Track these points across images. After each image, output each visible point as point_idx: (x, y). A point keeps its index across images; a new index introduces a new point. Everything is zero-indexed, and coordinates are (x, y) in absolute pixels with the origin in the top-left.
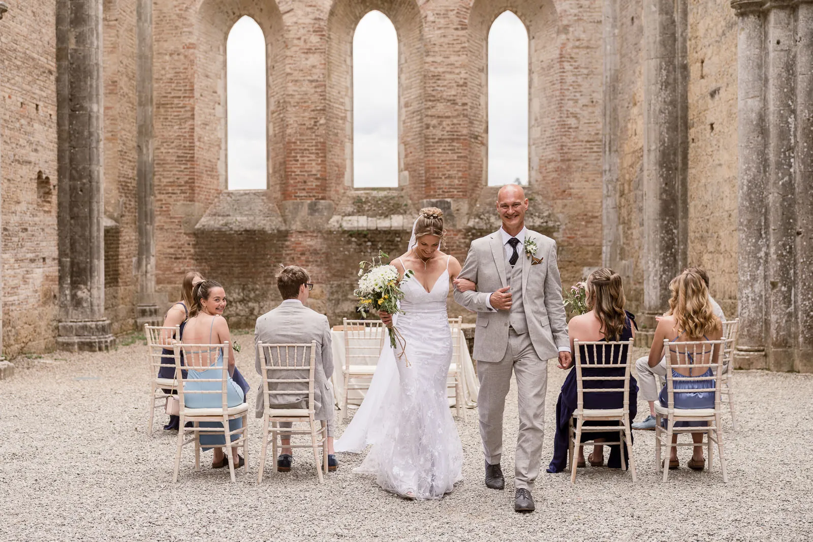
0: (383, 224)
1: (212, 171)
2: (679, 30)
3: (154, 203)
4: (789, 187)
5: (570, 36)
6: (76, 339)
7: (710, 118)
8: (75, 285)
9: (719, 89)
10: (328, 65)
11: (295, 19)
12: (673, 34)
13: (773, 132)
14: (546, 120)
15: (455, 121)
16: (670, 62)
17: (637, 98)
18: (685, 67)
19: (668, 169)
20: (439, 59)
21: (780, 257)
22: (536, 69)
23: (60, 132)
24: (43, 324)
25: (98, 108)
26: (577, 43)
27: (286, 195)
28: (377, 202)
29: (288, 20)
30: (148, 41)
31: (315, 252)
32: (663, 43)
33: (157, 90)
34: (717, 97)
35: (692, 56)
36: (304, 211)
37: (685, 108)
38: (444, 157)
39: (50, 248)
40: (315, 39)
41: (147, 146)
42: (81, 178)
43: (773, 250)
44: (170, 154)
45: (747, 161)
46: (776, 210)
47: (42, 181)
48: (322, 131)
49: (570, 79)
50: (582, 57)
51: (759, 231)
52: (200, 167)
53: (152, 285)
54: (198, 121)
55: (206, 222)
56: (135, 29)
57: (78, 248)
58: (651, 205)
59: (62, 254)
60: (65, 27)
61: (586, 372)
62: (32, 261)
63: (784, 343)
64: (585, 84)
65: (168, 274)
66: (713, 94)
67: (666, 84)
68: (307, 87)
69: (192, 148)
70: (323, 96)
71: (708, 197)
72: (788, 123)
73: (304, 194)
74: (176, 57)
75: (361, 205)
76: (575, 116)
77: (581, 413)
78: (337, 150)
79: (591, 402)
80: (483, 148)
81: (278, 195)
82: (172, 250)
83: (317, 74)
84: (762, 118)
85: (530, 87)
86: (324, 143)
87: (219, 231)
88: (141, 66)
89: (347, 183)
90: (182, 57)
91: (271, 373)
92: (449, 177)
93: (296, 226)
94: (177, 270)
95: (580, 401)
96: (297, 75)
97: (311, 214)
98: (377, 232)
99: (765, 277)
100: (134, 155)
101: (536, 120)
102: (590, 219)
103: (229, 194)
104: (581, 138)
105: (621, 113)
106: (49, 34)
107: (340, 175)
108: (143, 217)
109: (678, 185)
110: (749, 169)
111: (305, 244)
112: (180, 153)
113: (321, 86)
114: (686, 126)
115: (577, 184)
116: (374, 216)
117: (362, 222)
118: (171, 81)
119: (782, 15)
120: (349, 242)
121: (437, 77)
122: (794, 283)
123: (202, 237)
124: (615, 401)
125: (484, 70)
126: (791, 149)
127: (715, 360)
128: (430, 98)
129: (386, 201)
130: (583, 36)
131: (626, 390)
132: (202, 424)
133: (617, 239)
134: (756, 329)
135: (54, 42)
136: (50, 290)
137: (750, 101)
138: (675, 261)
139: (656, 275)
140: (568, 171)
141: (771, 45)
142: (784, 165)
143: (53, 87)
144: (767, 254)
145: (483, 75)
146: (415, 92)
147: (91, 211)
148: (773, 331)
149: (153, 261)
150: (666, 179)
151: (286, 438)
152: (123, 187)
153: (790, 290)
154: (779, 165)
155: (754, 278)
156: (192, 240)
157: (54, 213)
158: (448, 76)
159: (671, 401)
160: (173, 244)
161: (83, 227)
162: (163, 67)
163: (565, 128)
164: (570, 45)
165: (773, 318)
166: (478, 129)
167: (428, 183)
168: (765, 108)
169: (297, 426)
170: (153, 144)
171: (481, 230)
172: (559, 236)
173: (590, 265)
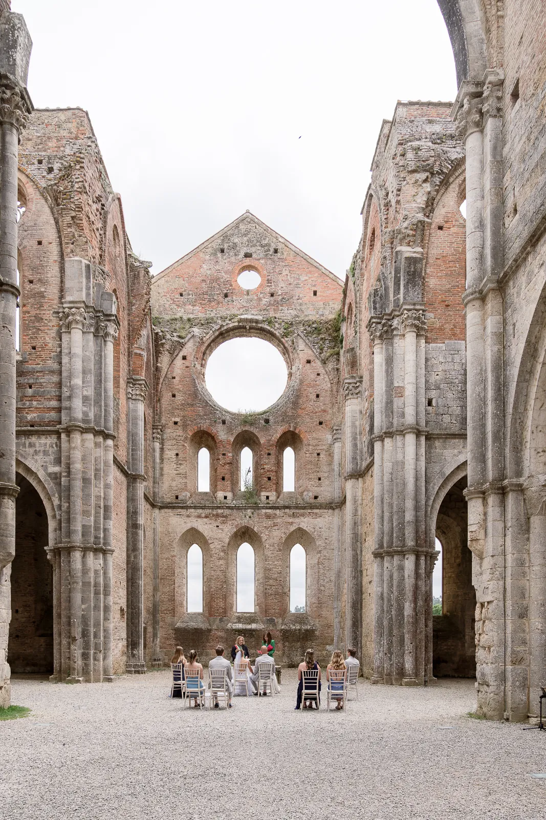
0: (249, 627)
1: (181, 605)
2: (359, 557)
3: (159, 617)
4: (391, 619)
5: (322, 554)
6: (133, 669)
7: (369, 592)
8: (132, 649)
9: (372, 581)
10: (227, 564)
11: (214, 546)
12: (357, 559)
13: (385, 600)
14: (312, 587)
15: (277, 587)
16: (356, 569)
17: (345, 581)
18: (361, 571)
19: (355, 609)
20: (270, 563)
21: (388, 644)
22: (309, 567)
23: (127, 592)
24: (122, 663)
25: (142, 583)
26: (325, 557)
27: (210, 615)
28: (246, 618)
29: (212, 546)
30: (157, 554)
31: (222, 638)
32: (353, 562)
33: (160, 573)
34: (371, 584)
35: (364, 567)
36: (217, 621)
37: (362, 587)
38: (273, 601)
39: (124, 635)
40: (222, 554)
41: (157, 595)
42: (135, 609)
43: (385, 641)
44: (165, 598)
45: (377, 609)
46: (387, 627)
47: (122, 610)
48: (224, 590)
49: (322, 571)
50: (326, 563)
51: (381, 635)
52: (177, 603)
53: (158, 649)
54: (176, 585)
55: (179, 625)
56: (153, 549)
57: (134, 635)
58: (348, 623)
59: (128, 637)
60: (130, 552)
61: (305, 679)
62: (119, 640)
63: (389, 675)
64: (328, 574)
65: (165, 645)
66: (370, 582)
67: (354, 577)
68: (219, 573)
69: (174, 596)
70: (225, 576)
71: (368, 621)
72: (390, 596)
73: (217, 614)
74: (168, 560)
75: (240, 619)
76: (324, 586)
77: (304, 691)
78: (230, 597)
79: (307, 688)
80: (288, 598)
81: (207, 615)
82: (166, 636)
83: (223, 568)
84: (382, 594)
85: (306, 574)
86: (225, 595)
87: (184, 628)
88: (154, 564)
89: (234, 610)
90: (170, 560)
91: (213, 678)
92: (274, 609)
93: (214, 627)
94: (168, 643)
95: (304, 688)
96: (215, 568)
97: (220, 623)
98: (246, 630)
99: (383, 651)
100: (152, 598)
101: (309, 587)
102: (329, 626)
103: (188, 614)
104: (326, 595)
105: (340, 586)
106: (124, 555)
107: (232, 608)
108: (155, 622)
109: (359, 616)
110: (377, 612)
111: (218, 634)
112: (169, 597)
113: (224, 572)
114: (362, 594)
115: (324, 613)
116: (245, 624)
117: (240, 626)
118: (166, 569)
119: (389, 558)
120: (235, 634)
121: (270, 570)
122: (393, 653)
123: (178, 631)
124: (314, 688)
125: (289, 567)
126: (392, 606)
127: (343, 676)
128: (267, 578)
129: (250, 618)
130: (327, 555)
131: (317, 685)
132: (191, 693)
133: (339, 634)
134: (380, 669)
135: (126, 558)
136: (124, 651)
137: (379, 588)
138: (358, 644)
140: (321, 607)
141: (385, 569)
142: (389, 611)
143: (125, 575)
144: (383, 643)
145: (288, 569)
146: (261, 575)
147: (139, 621)
148: (385, 671)
149: (158, 639)
150: (354, 613)
151: (216, 698)
152: (148, 611)
153: (391, 656)
154: (388, 611)
155: (379, 651)
156: (174, 632)
157: (125, 622)
158: (274, 569)
159: (330, 688)
160: (166, 633)
161: (136, 627)
162: (163, 564)
163: (320, 591)
164: (322, 558)
165: (385, 665)
166: (286, 590)
167: (266, 611)
168: (383, 590)
169: (219, 693)
170: (159, 594)
171: (286, 630)
172: (317, 633)
173: (330, 645)
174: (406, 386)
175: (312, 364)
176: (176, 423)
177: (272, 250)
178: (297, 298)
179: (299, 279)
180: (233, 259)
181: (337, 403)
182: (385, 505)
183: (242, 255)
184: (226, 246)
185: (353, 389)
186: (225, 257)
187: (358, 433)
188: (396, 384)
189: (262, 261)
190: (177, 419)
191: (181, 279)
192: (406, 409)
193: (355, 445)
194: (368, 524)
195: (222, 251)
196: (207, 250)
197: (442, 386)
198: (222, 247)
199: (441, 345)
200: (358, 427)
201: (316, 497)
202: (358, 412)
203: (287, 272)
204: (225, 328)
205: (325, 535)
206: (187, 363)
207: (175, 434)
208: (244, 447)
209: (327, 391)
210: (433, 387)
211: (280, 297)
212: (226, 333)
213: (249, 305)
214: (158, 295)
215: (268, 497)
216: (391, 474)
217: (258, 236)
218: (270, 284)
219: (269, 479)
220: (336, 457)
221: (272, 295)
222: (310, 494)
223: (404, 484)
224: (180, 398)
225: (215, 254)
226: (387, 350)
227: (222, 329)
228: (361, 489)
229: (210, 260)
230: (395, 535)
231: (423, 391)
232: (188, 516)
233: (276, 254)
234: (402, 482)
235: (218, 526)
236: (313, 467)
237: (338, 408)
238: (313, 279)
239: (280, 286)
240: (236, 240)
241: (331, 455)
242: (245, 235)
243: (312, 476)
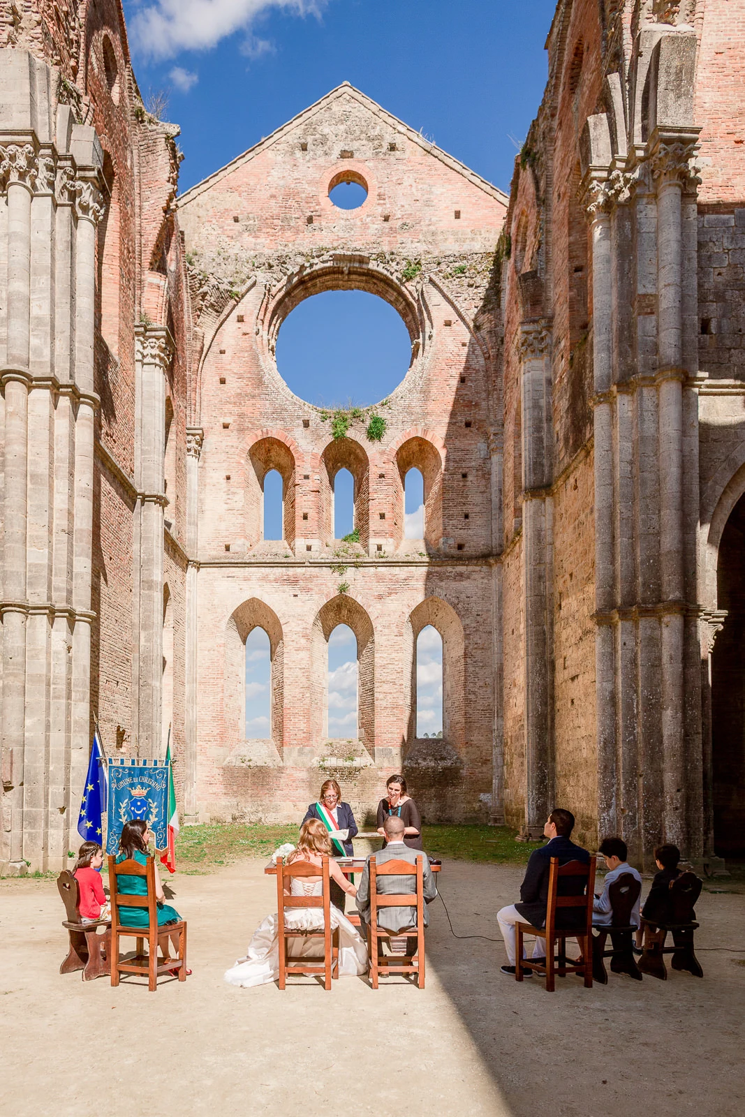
0: (348, 763)
1: (235, 727)
2: (548, 637)
3: (196, 747)
4: (634, 743)
5: (471, 641)
7: (571, 696)
9: (577, 676)
10: (311, 658)
11: (290, 629)
12: (544, 639)
13: (620, 705)
14: (454, 696)
15: (395, 696)
16: (542, 658)
17: (516, 681)
18: (553, 663)
20: (385, 655)
21: (628, 792)
22: (448, 662)
26: (476, 646)
27: (283, 743)
28: (343, 748)
29: (285, 629)
30: (194, 642)
31: (302, 781)
32: (537, 646)
33: (199, 674)
34: (576, 680)
35: (557, 654)
36: (295, 753)
37: (553, 690)
38: (388, 719)
40: (303, 641)
41: (192, 710)
42: (147, 731)
43: (622, 787)
44: (207, 715)
45: (603, 724)
46: (625, 759)
47: (120, 732)
48: (307, 701)
49: (471, 669)
50: (478, 654)
51: (612, 773)
52: (227, 724)
53: (194, 801)
54: (226, 694)
55: (230, 760)
64: (481, 673)
65: (205, 794)
66: (573, 679)
67: (539, 673)
68: (299, 673)
69: (222, 711)
70: (308, 678)
71: (570, 749)
72: (632, 699)
73: (295, 742)
74: (212, 652)
75: (333, 750)
76: (474, 693)
78: (317, 714)
80: (414, 713)
81: (278, 743)
82: (208, 779)
83: (305, 664)
84: (613, 695)
85: (444, 674)
86: (308, 710)
87: (239, 766)
88: (189, 658)
89: (323, 734)
90: (216, 652)
92: (391, 733)
93: (290, 763)
94: (211, 791)
96: (292, 665)
97: (299, 756)
98: (343, 768)
99: (617, 805)
100: (184, 716)
101: (448, 696)
102: (485, 761)
103: (246, 742)
104: (478, 708)
105: (505, 691)
107: (319, 730)
108: (189, 757)
109: (548, 740)
110: (604, 730)
111: (295, 775)
112: (214, 715)
113: (307, 671)
114: (554, 701)
115: (476, 738)
116: (341, 758)
117: (333, 761)
118: (208, 668)
119: (627, 625)
121: (384, 667)
122: (638, 810)
123: (227, 770)
125: (414, 662)
126: (635, 717)
128: (379, 681)
129: (350, 747)
130: (479, 641)
133: (502, 775)
137: (604, 684)
138: (546, 791)
139: (533, 801)
140: (470, 729)
141: (619, 646)
142: (630, 728)
143: (129, 671)
144: (618, 789)
145: (414, 665)
146: (369, 676)
149: (195, 785)
150: (539, 736)
152: (176, 737)
153: (635, 814)
154: (626, 727)
156: (221, 772)
158: (391, 666)
160: (208, 774)
162: (203, 659)
163: (468, 702)
164: (471, 647)
167: (377, 736)
168: (615, 687)
170: (196, 708)
171: (412, 768)
172: (464, 772)
173: (485, 791)
174: (663, 291)
175: (454, 326)
176: (226, 426)
177: (386, 146)
178: (427, 222)
179: (430, 192)
180: (322, 161)
181: (496, 390)
182: (618, 524)
183: (336, 152)
184: (310, 139)
185: (536, 342)
186: (307, 158)
187: (544, 419)
188: (641, 290)
189: (370, 164)
190: (228, 420)
191: (236, 194)
192: (662, 334)
193: (538, 441)
194: (567, 576)
195: (304, 148)
196: (279, 147)
197: (728, 295)
198: (303, 141)
199: (726, 216)
200: (545, 409)
201: (460, 547)
202: (544, 382)
203: (411, 181)
204: (308, 271)
205: (475, 608)
206: (244, 327)
207: (224, 444)
208: (339, 468)
209: (478, 371)
210: (711, 298)
211: (400, 223)
212: (311, 280)
213: (347, 235)
214: (197, 219)
215: (379, 548)
216: (631, 463)
217: (363, 123)
218: (382, 202)
219: (382, 516)
220: (495, 479)
221: (386, 219)
222: (451, 542)
223: (658, 481)
224: (233, 385)
225: (293, 153)
226: (621, 228)
227: (305, 273)
228: (551, 518)
229: (284, 162)
230: (640, 579)
231: (693, 303)
232: (246, 579)
233: (392, 153)
234: (654, 477)
235: (296, 596)
236: (455, 496)
237: (498, 399)
238: (453, 192)
239: (400, 204)
240: (326, 130)
241: (486, 475)
242: (342, 121)
243: (455, 511)
